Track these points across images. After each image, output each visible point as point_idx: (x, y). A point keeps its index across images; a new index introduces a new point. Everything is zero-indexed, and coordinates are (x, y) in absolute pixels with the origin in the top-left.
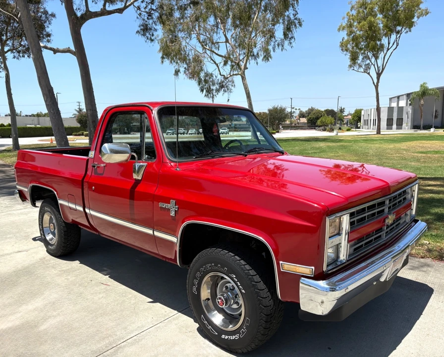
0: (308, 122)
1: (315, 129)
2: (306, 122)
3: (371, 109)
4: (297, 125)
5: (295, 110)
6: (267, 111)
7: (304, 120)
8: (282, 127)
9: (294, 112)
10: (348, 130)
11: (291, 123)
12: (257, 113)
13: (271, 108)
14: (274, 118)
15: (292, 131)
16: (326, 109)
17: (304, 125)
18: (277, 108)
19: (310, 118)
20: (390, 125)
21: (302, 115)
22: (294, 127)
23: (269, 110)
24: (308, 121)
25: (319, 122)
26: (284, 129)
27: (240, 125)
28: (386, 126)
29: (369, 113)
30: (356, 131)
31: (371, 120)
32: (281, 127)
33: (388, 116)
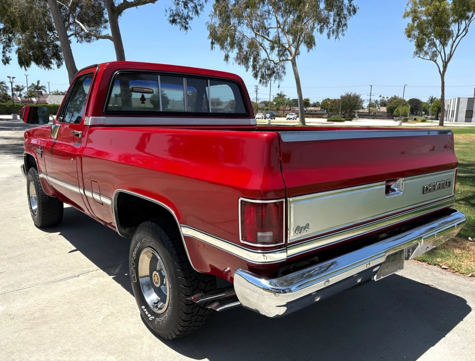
0: (388, 112)
1: (393, 119)
2: (386, 111)
3: (451, 100)
4: (377, 114)
6: (339, 98)
7: (384, 109)
8: (358, 116)
10: (423, 121)
11: (369, 112)
12: (332, 100)
13: (344, 94)
14: (346, 105)
15: (369, 120)
16: (411, 98)
17: (382, 115)
18: (350, 95)
19: (390, 107)
20: (469, 117)
21: (383, 104)
22: (373, 116)
23: (342, 97)
24: (388, 110)
25: (395, 113)
26: (360, 118)
27: (316, 111)
28: (464, 119)
29: (449, 104)
30: (432, 122)
31: (450, 111)
32: (356, 115)
33: (468, 107)
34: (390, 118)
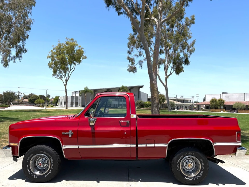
0: (29, 102)
2: (28, 101)
3: (63, 97)
4: (22, 103)
5: (21, 94)
6: (2, 94)
7: (26, 100)
9: (20, 95)
10: (52, 107)
11: (18, 101)
13: (5, 92)
14: (7, 98)
15: (19, 106)
16: (40, 95)
17: (26, 103)
18: (9, 92)
19: (30, 99)
20: (72, 105)
21: (25, 97)
22: (20, 104)
23: (4, 93)
24: (29, 101)
25: (36, 102)
26: (13, 105)
28: (70, 105)
29: (63, 99)
30: (56, 107)
31: (63, 102)
33: (71, 100)
34: (32, 105)
